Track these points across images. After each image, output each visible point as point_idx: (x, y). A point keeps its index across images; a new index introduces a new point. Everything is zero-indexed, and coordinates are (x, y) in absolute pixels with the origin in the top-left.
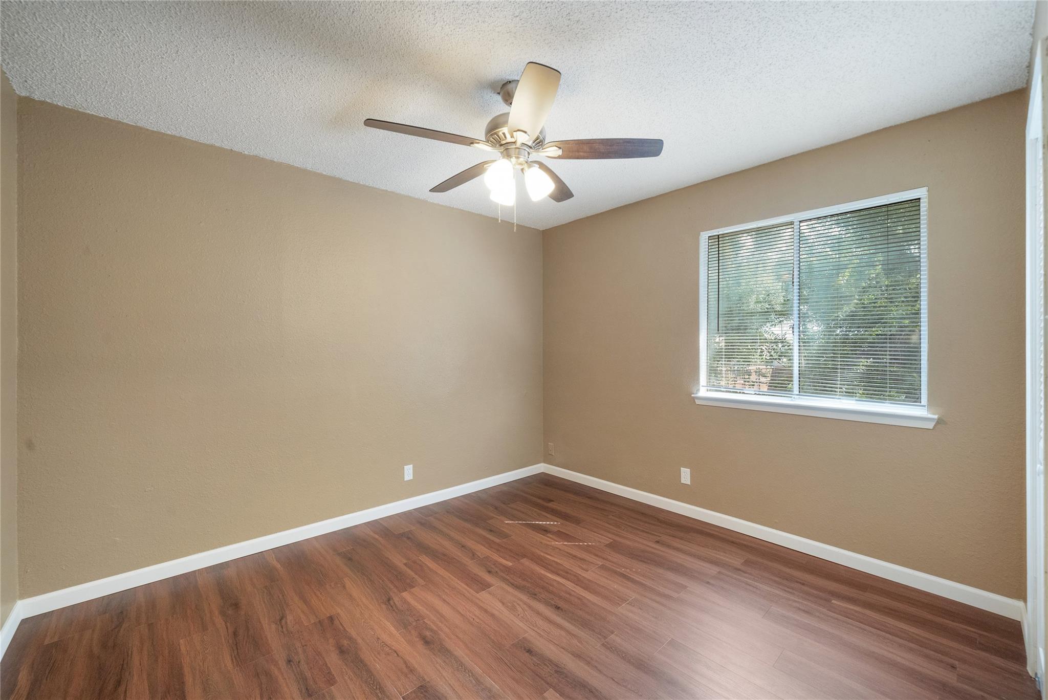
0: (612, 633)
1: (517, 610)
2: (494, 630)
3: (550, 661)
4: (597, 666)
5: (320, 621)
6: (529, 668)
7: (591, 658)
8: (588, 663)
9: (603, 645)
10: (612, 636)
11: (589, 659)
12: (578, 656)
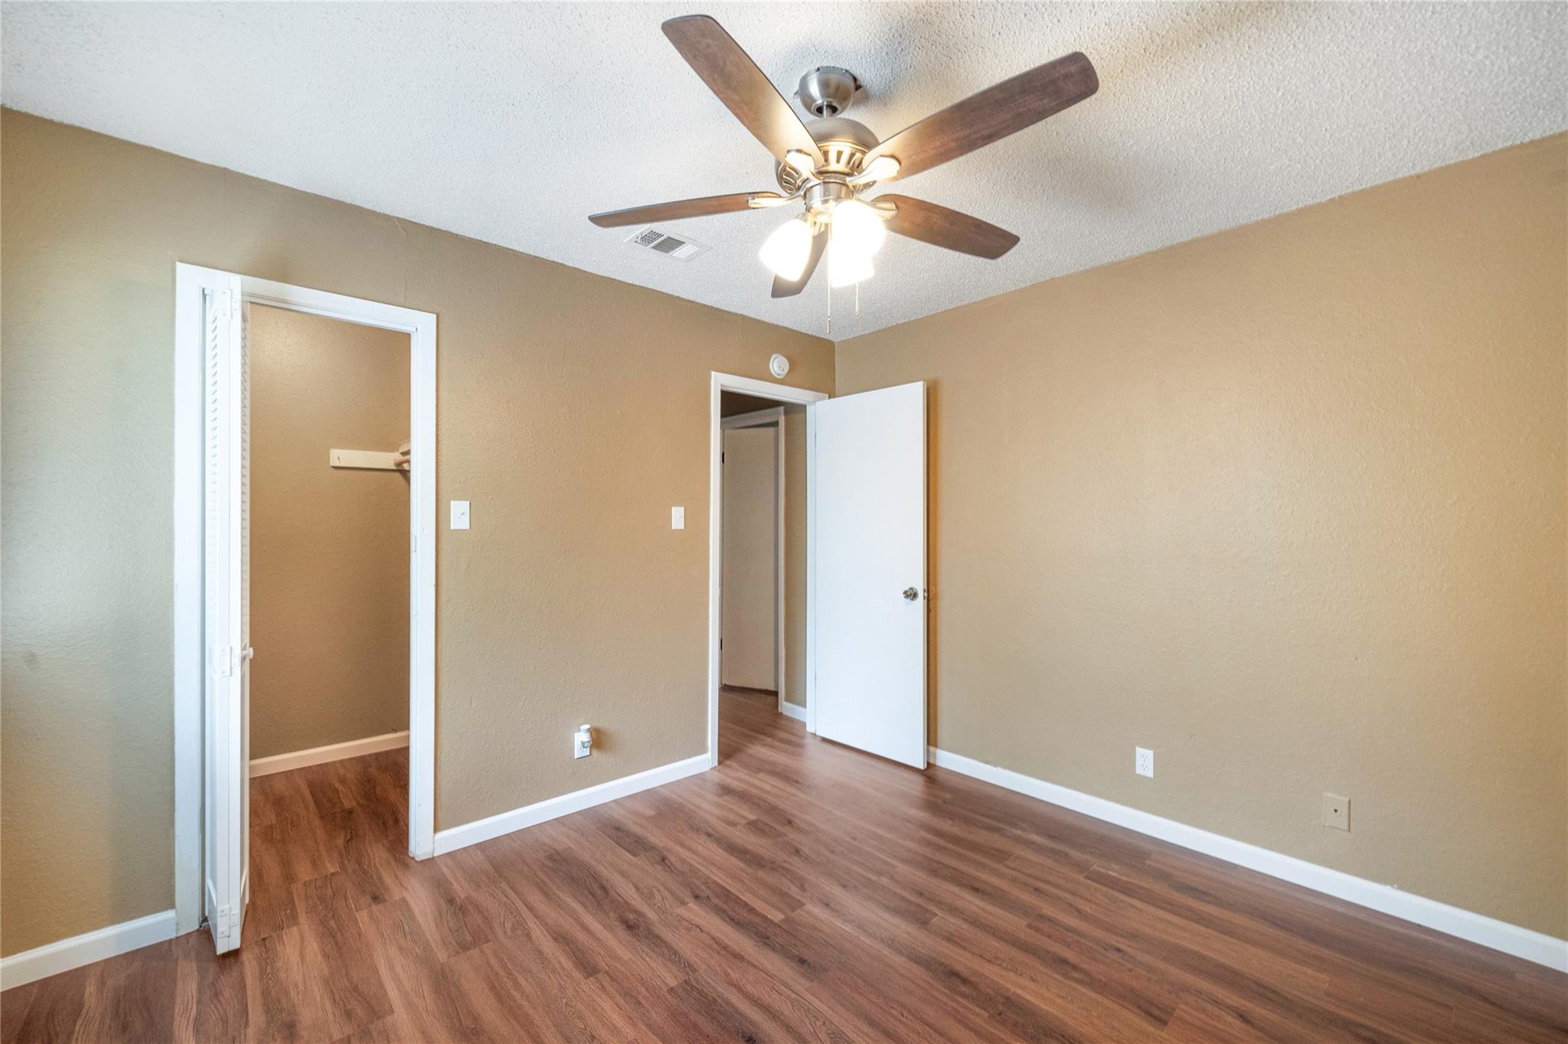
0: (671, 990)
1: (828, 1034)
2: (860, 994)
3: (774, 950)
4: (715, 945)
5: (1172, 1014)
6: (802, 941)
7: (719, 953)
8: (725, 947)
9: (694, 970)
10: (673, 983)
11: (723, 952)
12: (738, 957)
